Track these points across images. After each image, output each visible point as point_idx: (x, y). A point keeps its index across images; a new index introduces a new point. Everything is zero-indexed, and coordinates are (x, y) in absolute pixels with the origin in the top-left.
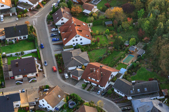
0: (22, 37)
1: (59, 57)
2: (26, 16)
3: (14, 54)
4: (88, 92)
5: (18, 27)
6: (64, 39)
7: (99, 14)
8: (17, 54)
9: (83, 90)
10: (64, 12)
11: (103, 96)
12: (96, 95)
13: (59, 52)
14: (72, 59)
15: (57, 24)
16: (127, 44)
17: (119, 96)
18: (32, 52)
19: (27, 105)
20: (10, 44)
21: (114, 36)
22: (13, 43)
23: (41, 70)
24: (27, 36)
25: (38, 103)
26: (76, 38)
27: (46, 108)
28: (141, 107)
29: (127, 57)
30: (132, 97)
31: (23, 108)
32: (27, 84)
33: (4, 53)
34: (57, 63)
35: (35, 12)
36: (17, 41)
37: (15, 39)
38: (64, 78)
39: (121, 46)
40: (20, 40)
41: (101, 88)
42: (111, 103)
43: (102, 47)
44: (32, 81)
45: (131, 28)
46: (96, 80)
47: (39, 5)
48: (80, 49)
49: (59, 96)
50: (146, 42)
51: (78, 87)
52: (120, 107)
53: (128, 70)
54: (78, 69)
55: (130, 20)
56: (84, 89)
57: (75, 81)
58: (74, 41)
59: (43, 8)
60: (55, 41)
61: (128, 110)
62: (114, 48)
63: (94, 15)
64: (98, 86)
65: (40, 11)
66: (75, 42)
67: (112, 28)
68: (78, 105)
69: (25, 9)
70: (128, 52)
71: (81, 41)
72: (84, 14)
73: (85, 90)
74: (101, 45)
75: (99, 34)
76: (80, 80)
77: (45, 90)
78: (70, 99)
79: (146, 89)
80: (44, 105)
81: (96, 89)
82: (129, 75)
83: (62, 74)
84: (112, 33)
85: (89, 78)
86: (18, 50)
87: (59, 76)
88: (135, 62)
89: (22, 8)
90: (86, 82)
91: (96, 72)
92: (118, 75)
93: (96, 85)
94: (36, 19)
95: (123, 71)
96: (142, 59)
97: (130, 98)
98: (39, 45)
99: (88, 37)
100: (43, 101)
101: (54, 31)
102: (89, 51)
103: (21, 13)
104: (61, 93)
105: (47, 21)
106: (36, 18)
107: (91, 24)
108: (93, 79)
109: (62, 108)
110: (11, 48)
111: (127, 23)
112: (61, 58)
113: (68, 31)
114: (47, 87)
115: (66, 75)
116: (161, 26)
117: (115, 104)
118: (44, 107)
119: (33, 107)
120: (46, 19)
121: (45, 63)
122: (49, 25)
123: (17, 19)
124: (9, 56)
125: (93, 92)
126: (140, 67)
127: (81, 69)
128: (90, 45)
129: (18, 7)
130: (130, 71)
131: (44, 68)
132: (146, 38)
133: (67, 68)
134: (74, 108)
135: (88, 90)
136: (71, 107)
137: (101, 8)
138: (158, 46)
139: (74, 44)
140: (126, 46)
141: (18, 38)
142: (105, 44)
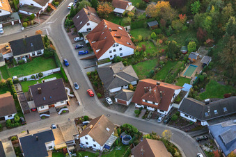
0: (36, 53)
1: (93, 76)
2: (35, 23)
3: (28, 77)
4: (143, 120)
5: (28, 39)
6: (97, 51)
7: (136, 13)
8: (33, 77)
9: (137, 118)
10: (89, 14)
11: (166, 123)
12: (156, 124)
13: (92, 69)
14: (115, 77)
15: (81, 31)
16: (184, 51)
17: (188, 122)
18: (54, 73)
19: (64, 145)
20: (19, 64)
21: (164, 41)
22: (24, 62)
23: (72, 96)
24: (42, 51)
25: (78, 141)
26: (114, 48)
27: (91, 147)
28: (225, 134)
29: (187, 68)
30: (208, 121)
31: (59, 150)
32: (57, 117)
33: (15, 77)
34: (92, 84)
35: (45, 17)
36: (30, 60)
37: (26, 56)
38: (106, 104)
39: (176, 53)
40: (34, 58)
41: (161, 113)
42: (180, 133)
43: (150, 57)
44: (63, 113)
45: (185, 28)
46: (154, 103)
47: (49, 7)
48: (121, 63)
49: (108, 129)
50: (209, 45)
51: (129, 114)
52: (193, 137)
53: (194, 85)
54: (124, 90)
55: (183, 18)
56: (138, 116)
57: (123, 107)
58: (111, 52)
59: (56, 11)
60: (83, 54)
61: (205, 139)
62: (167, 57)
63: (129, 14)
64: (156, 110)
65: (53, 14)
66: (113, 54)
67: (160, 30)
68: (135, 140)
69: (30, 14)
70: (188, 61)
71: (121, 52)
72: (115, 14)
73: (140, 119)
74: (148, 55)
75: (142, 41)
76: (130, 104)
77: (84, 122)
78: (122, 132)
79: (225, 109)
80: (87, 143)
81: (155, 116)
82: (196, 92)
83: (103, 99)
84: (160, 38)
85: (144, 101)
86: (33, 72)
87: (98, 102)
88: (201, 74)
89: (26, 13)
90: (139, 106)
91: (152, 91)
92: (182, 94)
93: (153, 109)
94: (49, 27)
95: (187, 87)
96: (209, 69)
97: (204, 123)
98: (62, 61)
99: (129, 45)
100: (86, 138)
101: (78, 41)
102: (133, 64)
103: (26, 20)
104: (110, 125)
105: (65, 28)
106: (48, 25)
107: (129, 27)
108: (149, 102)
109: (114, 145)
110: (22, 69)
111: (179, 22)
112: (96, 77)
113: (101, 40)
114: (86, 118)
115: (109, 100)
116: (232, 21)
117: (185, 133)
118: (88, 146)
119: (73, 148)
120: (63, 26)
121: (76, 85)
122: (70, 33)
123: (23, 28)
124: (22, 81)
125: (151, 120)
126: (209, 80)
127: (129, 89)
128: (132, 56)
129: (21, 11)
130: (196, 87)
131: (75, 92)
132: (209, 41)
133: (108, 91)
134: (130, 144)
135: (144, 118)
136: (126, 142)
137: (138, 4)
138: (232, 49)
139: (111, 57)
140: (185, 54)
141: (31, 54)
142: (153, 53)
